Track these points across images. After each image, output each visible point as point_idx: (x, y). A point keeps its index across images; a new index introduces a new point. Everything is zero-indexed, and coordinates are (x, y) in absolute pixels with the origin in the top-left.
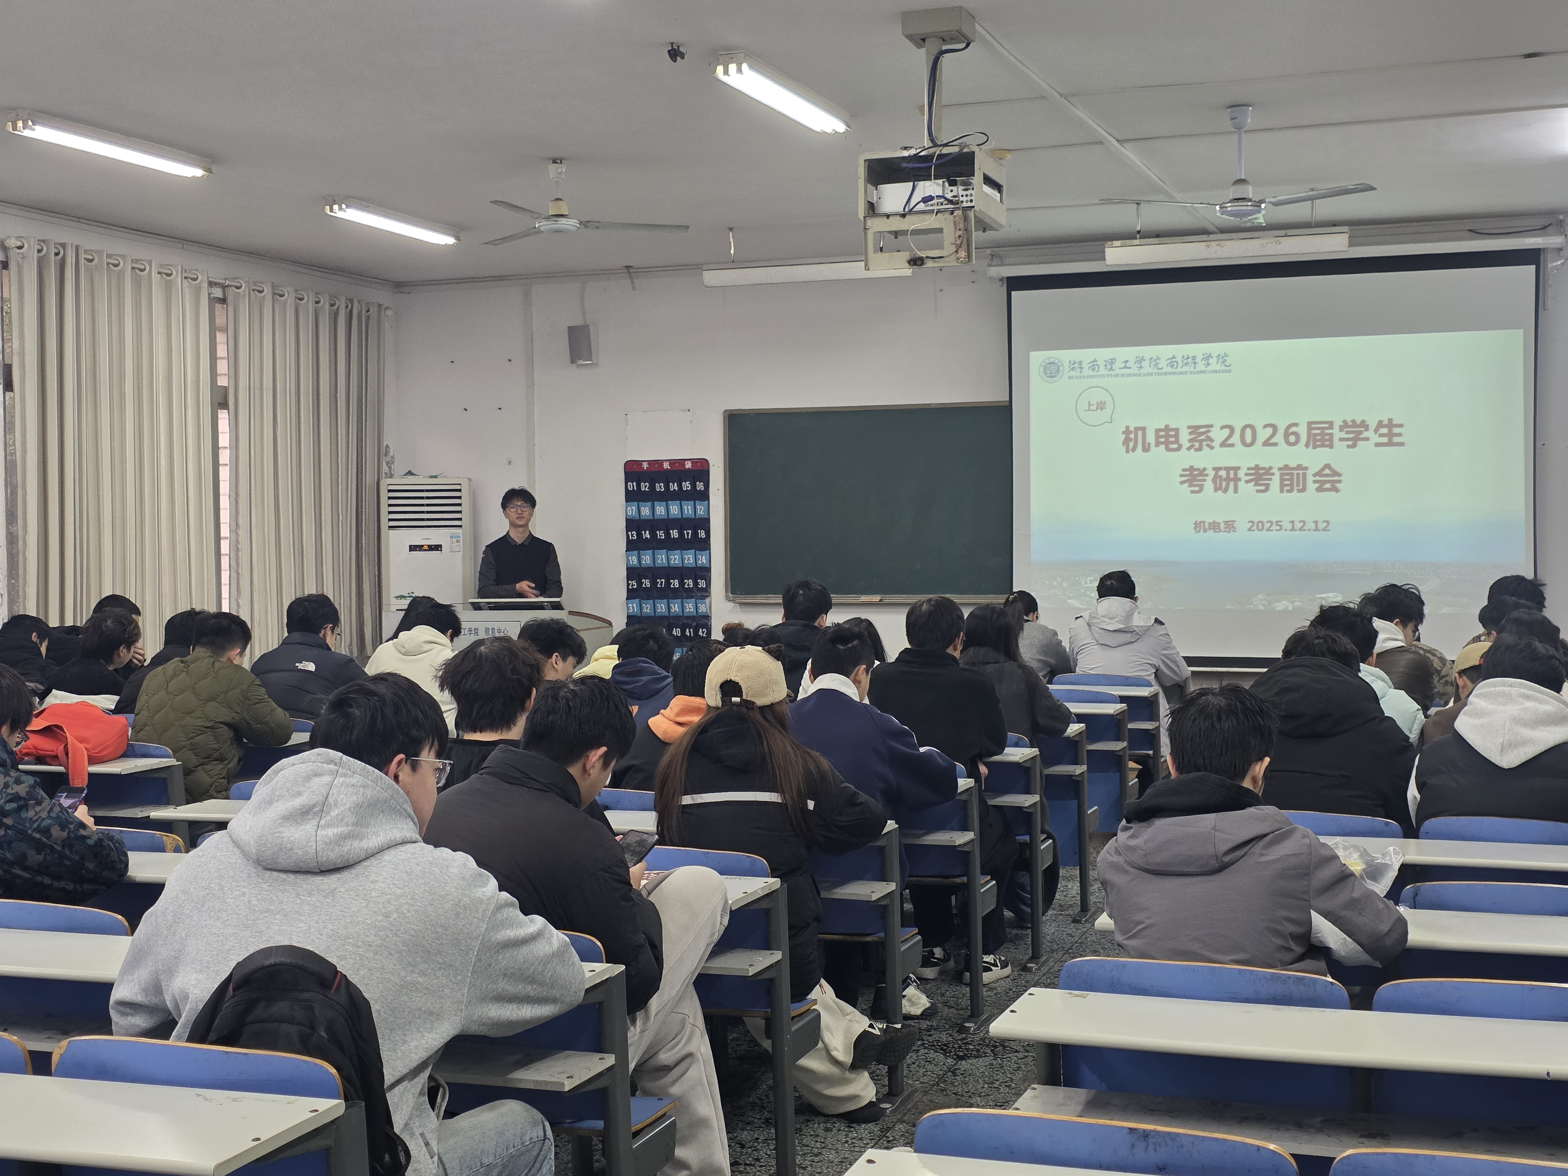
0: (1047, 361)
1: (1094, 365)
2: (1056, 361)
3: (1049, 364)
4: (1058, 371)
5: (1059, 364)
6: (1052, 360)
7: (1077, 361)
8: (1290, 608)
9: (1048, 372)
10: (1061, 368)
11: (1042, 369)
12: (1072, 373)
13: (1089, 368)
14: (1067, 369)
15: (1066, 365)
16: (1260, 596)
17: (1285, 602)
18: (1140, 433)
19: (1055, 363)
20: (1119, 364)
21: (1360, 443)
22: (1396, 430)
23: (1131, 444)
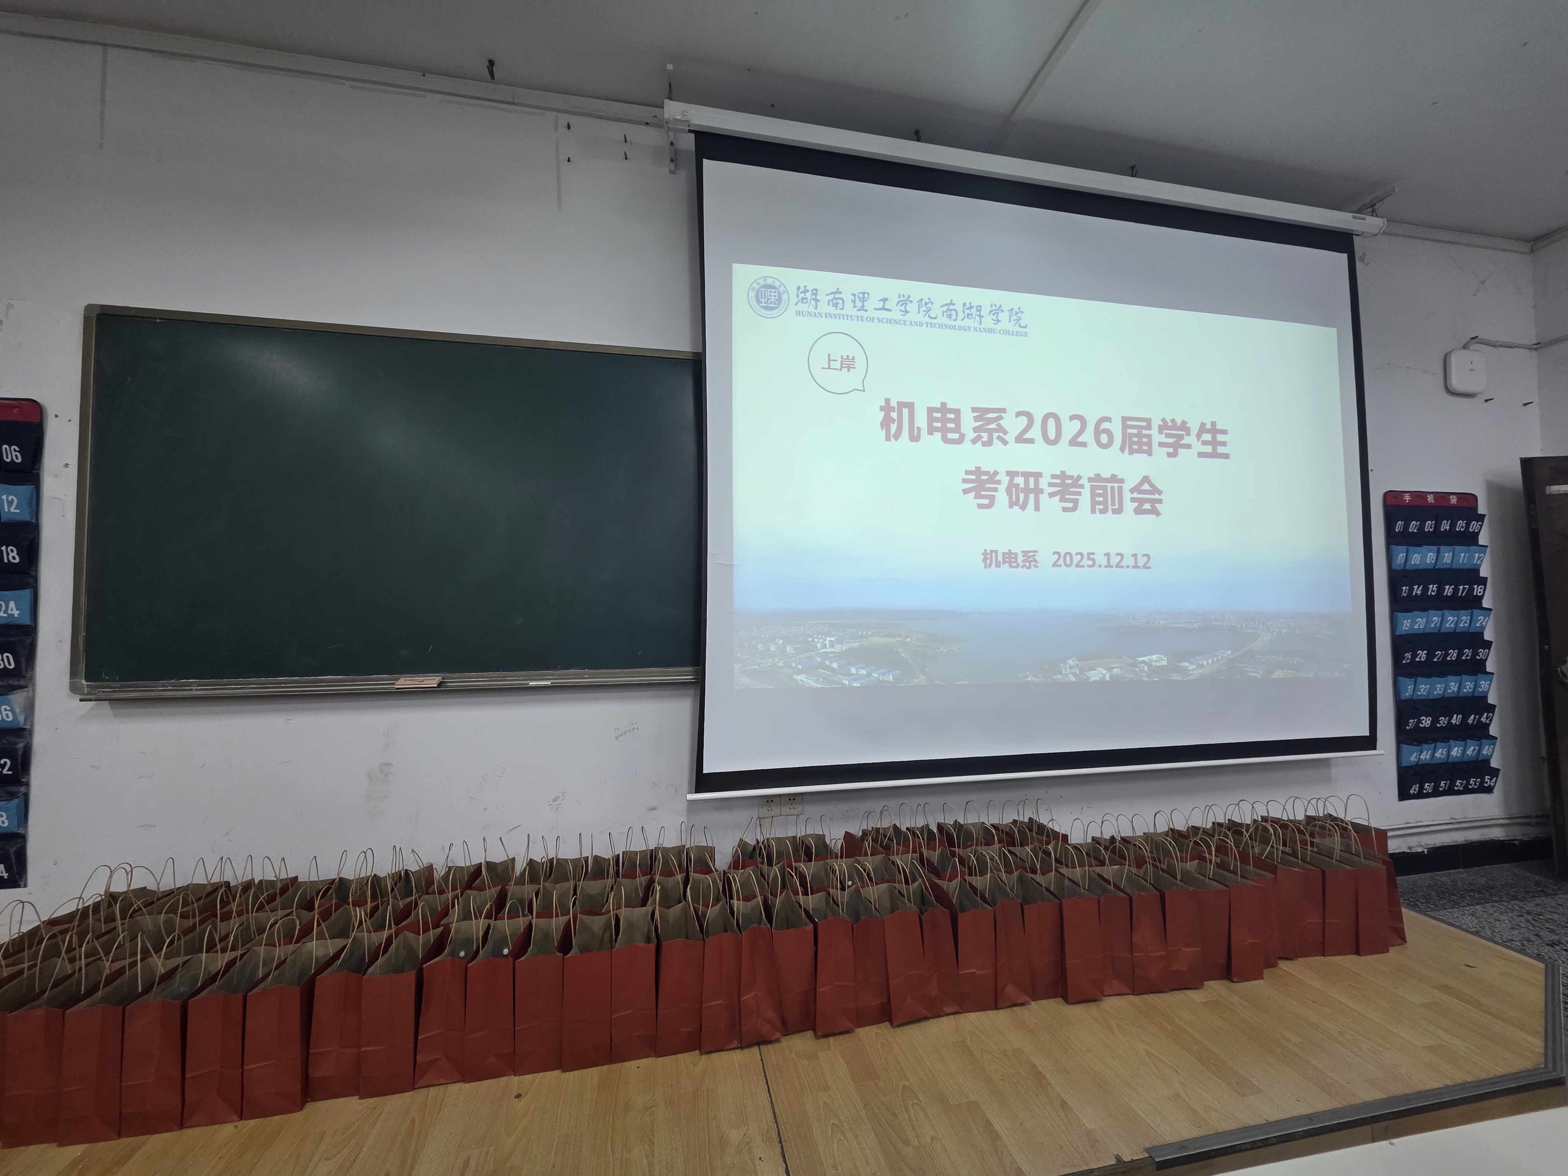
0: (762, 282)
1: (836, 298)
2: (777, 284)
3: (764, 287)
4: (779, 300)
5: (782, 289)
6: (769, 281)
7: (810, 288)
8: (1108, 678)
9: (763, 301)
10: (785, 297)
11: (753, 294)
12: (802, 307)
13: (829, 301)
14: (794, 299)
15: (793, 292)
16: (1070, 662)
17: (1100, 669)
18: (906, 411)
19: (774, 288)
20: (872, 303)
21: (1181, 451)
22: (1220, 438)
23: (894, 427)
